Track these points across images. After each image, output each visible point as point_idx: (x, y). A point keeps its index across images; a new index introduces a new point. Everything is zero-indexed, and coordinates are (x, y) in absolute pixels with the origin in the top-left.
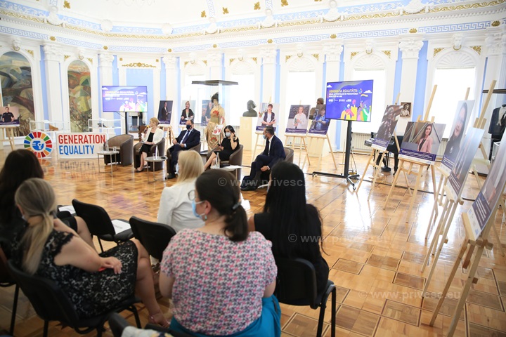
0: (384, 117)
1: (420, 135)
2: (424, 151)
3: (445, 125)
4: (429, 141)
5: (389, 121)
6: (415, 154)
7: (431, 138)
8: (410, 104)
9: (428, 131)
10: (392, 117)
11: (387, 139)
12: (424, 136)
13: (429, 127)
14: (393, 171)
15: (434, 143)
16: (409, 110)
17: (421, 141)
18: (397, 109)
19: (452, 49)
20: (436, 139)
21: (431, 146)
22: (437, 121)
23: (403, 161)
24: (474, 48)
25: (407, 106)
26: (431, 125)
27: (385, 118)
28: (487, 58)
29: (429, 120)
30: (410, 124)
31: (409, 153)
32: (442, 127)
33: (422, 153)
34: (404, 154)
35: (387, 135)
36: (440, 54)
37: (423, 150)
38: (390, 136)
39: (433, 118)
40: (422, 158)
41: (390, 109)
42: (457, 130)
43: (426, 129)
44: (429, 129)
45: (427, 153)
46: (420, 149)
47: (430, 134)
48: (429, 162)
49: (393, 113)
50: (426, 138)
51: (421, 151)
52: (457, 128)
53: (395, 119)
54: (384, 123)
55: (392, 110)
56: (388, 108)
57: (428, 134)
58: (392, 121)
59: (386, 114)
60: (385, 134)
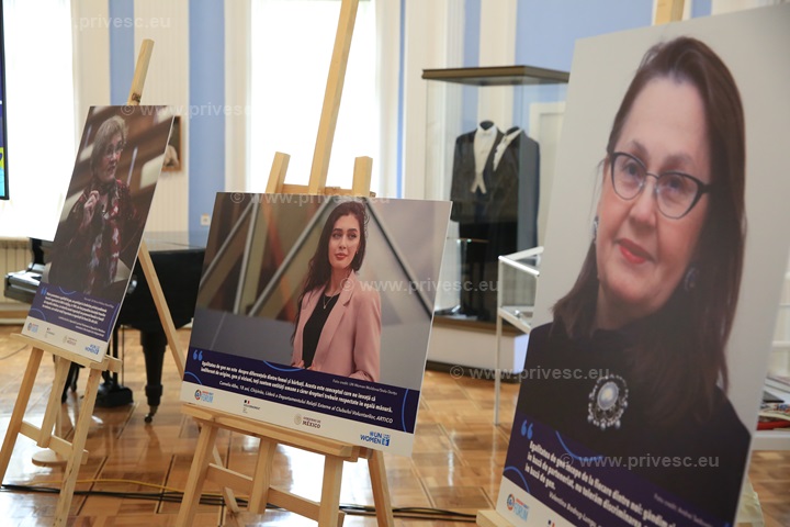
0: (80, 168)
1: (295, 270)
2: (338, 366)
4: (359, 305)
5: (106, 188)
6: (281, 383)
9: (343, 245)
10: (123, 170)
11: (103, 292)
12: (322, 274)
13: (348, 222)
14: (140, 398)
15: (389, 318)
17: (310, 304)
18: (143, 125)
21: (376, 339)
23: (214, 424)
26: (360, 209)
27: (85, 176)
29: (340, 177)
31: (245, 375)
33: (326, 380)
34: (212, 381)
35: (104, 270)
39: (363, 167)
40: (332, 408)
41: (106, 126)
43: (329, 231)
44: (351, 234)
45: (358, 376)
46: (308, 354)
47: (356, 264)
48: (375, 438)
49: (127, 148)
50: (340, 286)
51: (316, 367)
52: (627, 233)
53: (138, 177)
54: (80, 203)
55: (117, 130)
56: (94, 120)
57: (345, 263)
58: (124, 190)
59: (88, 152)
60: (95, 262)
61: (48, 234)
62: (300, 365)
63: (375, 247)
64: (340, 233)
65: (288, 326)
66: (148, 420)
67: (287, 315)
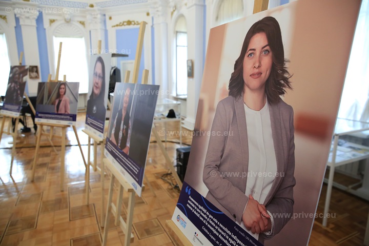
0: (10, 79)
1: (54, 95)
3: (79, 83)
4: (66, 101)
5: (16, 82)
6: (53, 116)
7: (67, 97)
8: (36, 67)
9: (62, 91)
10: (19, 78)
11: (18, 103)
12: (59, 96)
13: (63, 86)
16: (37, 72)
17: (57, 101)
18: (22, 69)
19: (63, 22)
20: (72, 98)
21: (69, 106)
22: (69, 80)
23: (42, 125)
24: (80, 22)
25: (34, 69)
26: (65, 84)
27: (11, 80)
28: (90, 32)
29: (61, 79)
30: (41, 86)
31: (47, 115)
32: (76, 85)
34: (41, 117)
35: (17, 99)
36: (55, 25)
37: (62, 111)
38: (21, 99)
39: (65, 76)
40: (62, 119)
41: (15, 70)
42: (97, 88)
43: (60, 88)
44: (63, 88)
45: (66, 113)
46: (58, 110)
47: (65, 93)
48: (70, 123)
49: (20, 74)
50: (62, 97)
51: (59, 112)
52: (96, 85)
53: (22, 80)
54: (10, 86)
55: (17, 71)
56: (12, 68)
57: (63, 93)
58: (20, 83)
59: (11, 75)
60: (15, 98)
61: (4, 95)
62: (56, 112)
63: (68, 91)
64: (61, 88)
65: (53, 106)
66: (35, 134)
67: (53, 104)
